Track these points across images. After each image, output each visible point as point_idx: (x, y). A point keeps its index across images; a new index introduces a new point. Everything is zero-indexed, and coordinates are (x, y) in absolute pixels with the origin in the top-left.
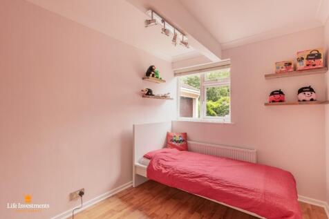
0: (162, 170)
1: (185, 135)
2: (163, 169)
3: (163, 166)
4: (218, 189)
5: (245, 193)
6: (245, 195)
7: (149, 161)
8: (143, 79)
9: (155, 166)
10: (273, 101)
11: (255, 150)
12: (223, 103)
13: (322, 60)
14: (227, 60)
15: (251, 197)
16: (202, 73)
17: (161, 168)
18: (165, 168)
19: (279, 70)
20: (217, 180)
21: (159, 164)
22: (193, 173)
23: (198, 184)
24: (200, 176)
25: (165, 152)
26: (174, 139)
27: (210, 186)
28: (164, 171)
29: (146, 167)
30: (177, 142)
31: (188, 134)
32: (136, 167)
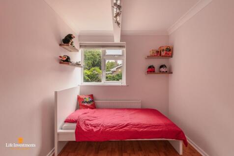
0: (92, 130)
1: (92, 96)
2: (93, 128)
3: (91, 125)
4: (142, 131)
5: (157, 128)
6: (158, 130)
7: (75, 125)
8: (60, 45)
9: (83, 128)
10: (151, 72)
11: (140, 101)
12: (94, 71)
13: (171, 52)
14: (124, 43)
15: (161, 129)
16: (104, 49)
17: (91, 128)
18: (95, 127)
19: (153, 54)
20: (138, 125)
21: (87, 125)
22: (120, 125)
23: (126, 132)
24: (127, 125)
25: (85, 113)
26: (85, 100)
27: (136, 131)
28: (95, 130)
29: (74, 131)
30: (87, 102)
31: (94, 95)
32: (58, 134)
